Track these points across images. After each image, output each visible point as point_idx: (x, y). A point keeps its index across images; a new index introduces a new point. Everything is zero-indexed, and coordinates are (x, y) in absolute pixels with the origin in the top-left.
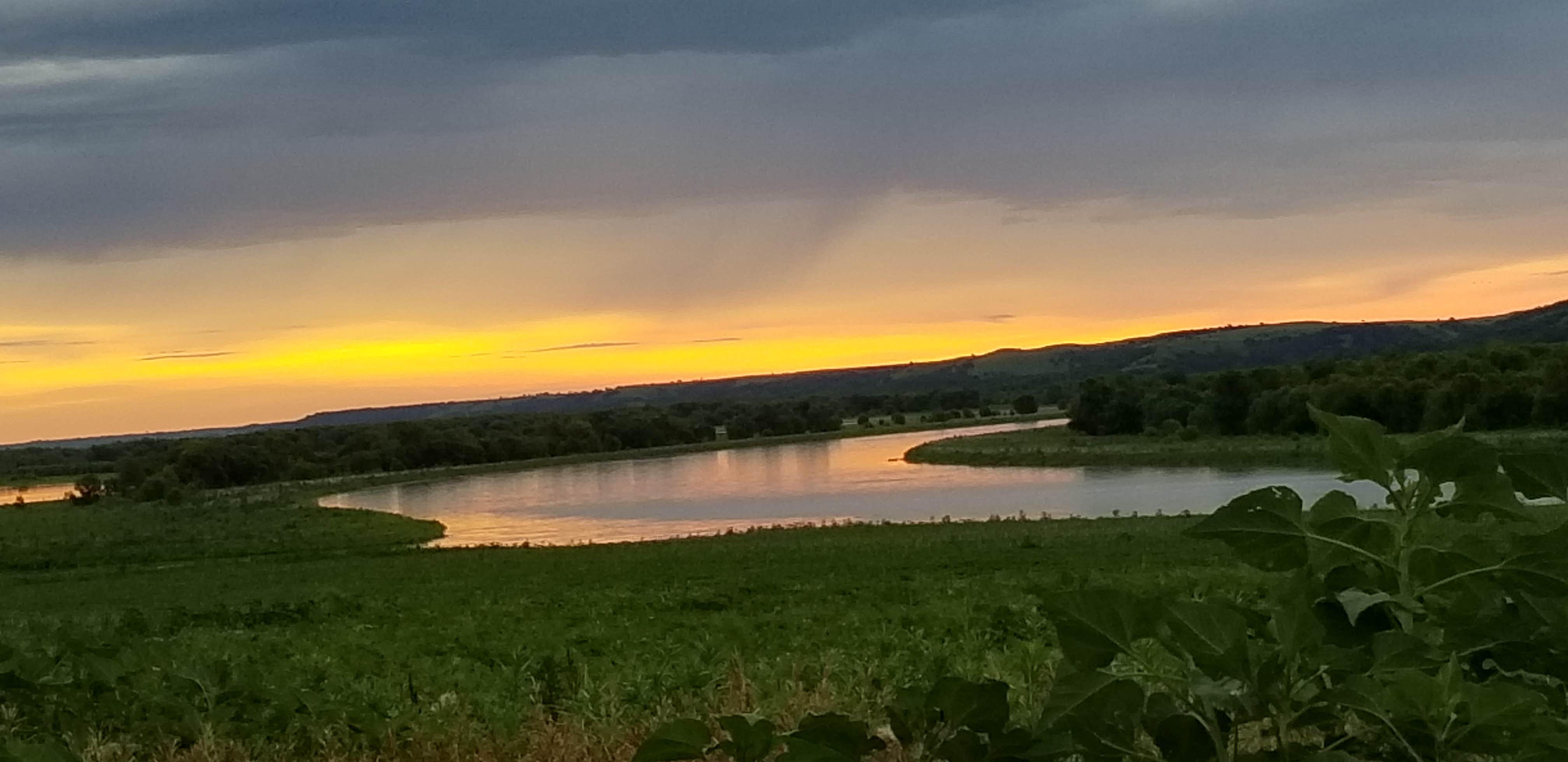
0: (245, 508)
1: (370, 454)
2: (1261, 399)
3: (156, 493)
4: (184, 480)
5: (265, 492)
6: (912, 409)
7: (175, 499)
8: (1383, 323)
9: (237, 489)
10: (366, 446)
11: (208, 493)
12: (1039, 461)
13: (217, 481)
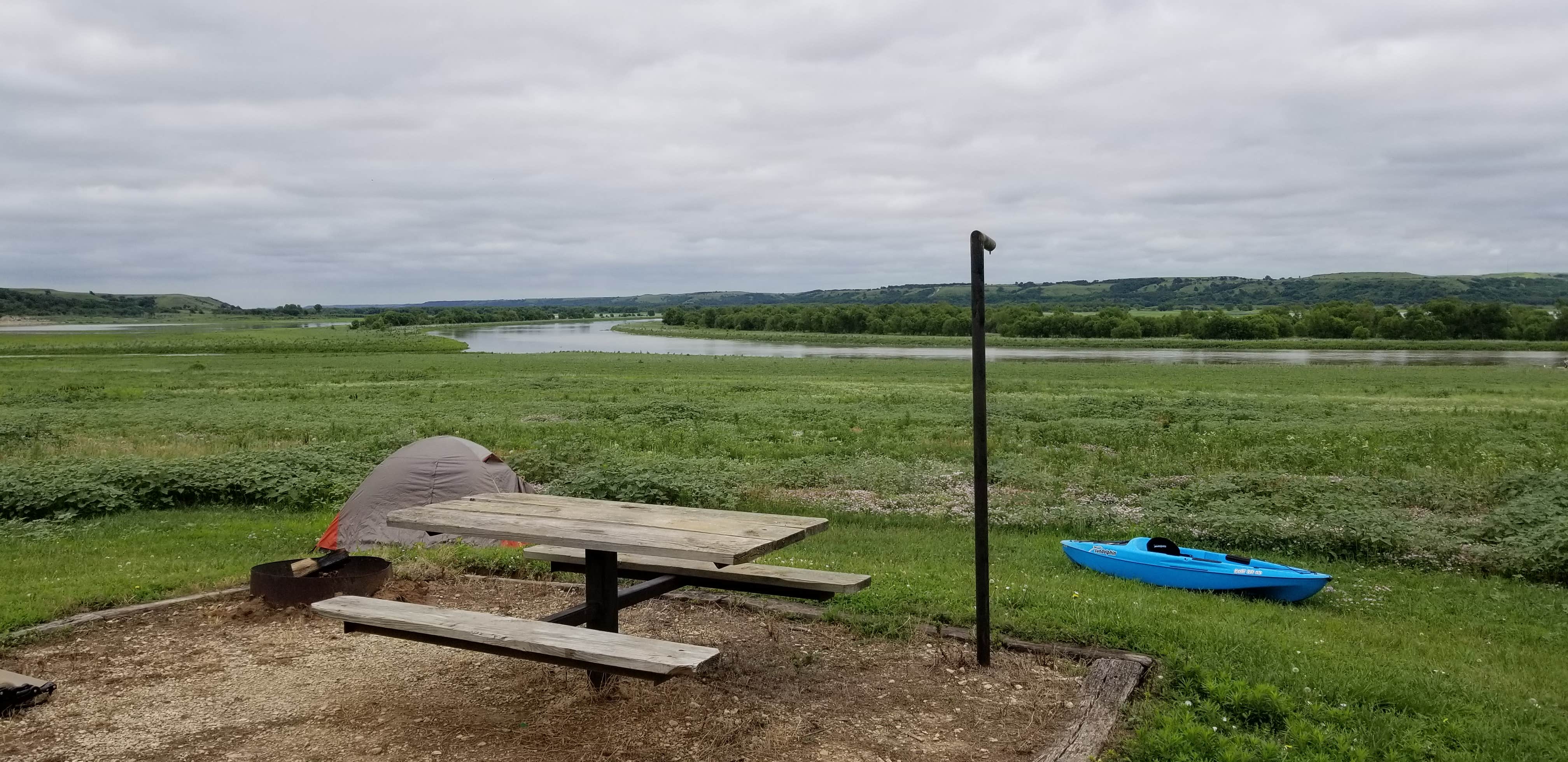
0: (405, 334)
1: (446, 318)
2: (719, 318)
3: (377, 327)
4: (386, 323)
5: (411, 329)
6: (617, 312)
7: (383, 330)
8: (762, 294)
9: (403, 327)
10: (444, 315)
11: (393, 328)
12: (652, 333)
13: (396, 324)
